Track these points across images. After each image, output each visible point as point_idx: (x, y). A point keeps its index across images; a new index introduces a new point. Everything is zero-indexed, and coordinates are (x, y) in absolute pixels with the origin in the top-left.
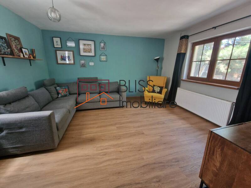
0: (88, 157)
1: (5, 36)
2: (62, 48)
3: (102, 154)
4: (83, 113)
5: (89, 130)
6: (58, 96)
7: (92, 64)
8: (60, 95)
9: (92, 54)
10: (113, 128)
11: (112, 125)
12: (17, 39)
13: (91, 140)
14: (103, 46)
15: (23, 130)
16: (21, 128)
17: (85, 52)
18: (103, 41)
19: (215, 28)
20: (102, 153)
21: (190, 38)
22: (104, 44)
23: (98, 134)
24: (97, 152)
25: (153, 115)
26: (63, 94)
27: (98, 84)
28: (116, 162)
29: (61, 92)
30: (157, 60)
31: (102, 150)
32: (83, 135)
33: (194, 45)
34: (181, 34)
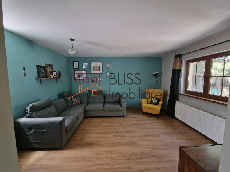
0: (85, 159)
1: (44, 65)
2: (79, 68)
3: (96, 158)
4: (89, 120)
5: (91, 135)
6: (72, 104)
8: (73, 104)
9: (100, 72)
10: (111, 135)
11: (110, 133)
12: (51, 66)
13: (90, 145)
14: (109, 66)
15: (44, 130)
16: (43, 129)
18: (109, 62)
19: (204, 49)
20: (96, 157)
21: (183, 57)
22: (110, 64)
23: (97, 140)
24: (93, 156)
26: (76, 103)
27: (103, 96)
28: (106, 167)
29: (74, 101)
30: (156, 75)
31: (97, 154)
32: (85, 139)
34: (175, 53)
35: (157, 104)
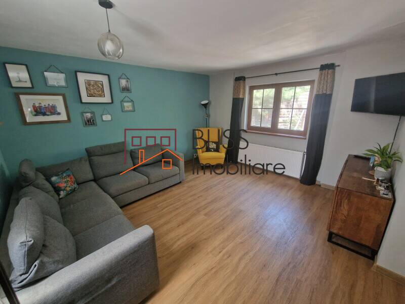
0: (214, 270)
3: (226, 257)
5: (172, 235)
6: (59, 195)
7: (107, 117)
8: (62, 194)
9: (107, 99)
10: (201, 217)
11: (193, 215)
13: (192, 248)
14: (126, 85)
15: (114, 282)
17: (90, 95)
18: (124, 76)
19: (276, 74)
20: (224, 255)
21: (247, 80)
22: (127, 81)
23: (192, 234)
24: (218, 257)
25: (228, 183)
26: (68, 189)
27: (128, 155)
28: (250, 256)
29: (63, 185)
30: (205, 106)
31: (220, 252)
32: (172, 245)
33: (252, 88)
35: (217, 150)
